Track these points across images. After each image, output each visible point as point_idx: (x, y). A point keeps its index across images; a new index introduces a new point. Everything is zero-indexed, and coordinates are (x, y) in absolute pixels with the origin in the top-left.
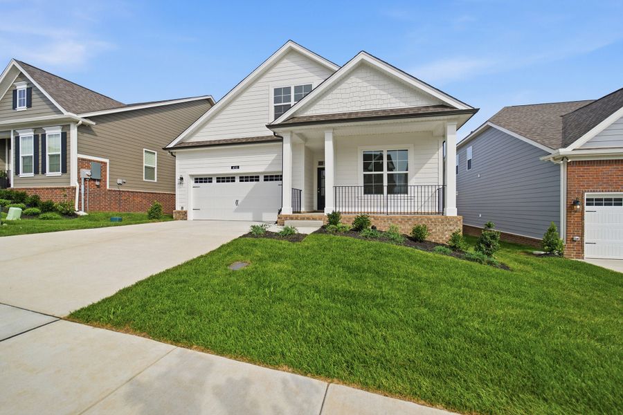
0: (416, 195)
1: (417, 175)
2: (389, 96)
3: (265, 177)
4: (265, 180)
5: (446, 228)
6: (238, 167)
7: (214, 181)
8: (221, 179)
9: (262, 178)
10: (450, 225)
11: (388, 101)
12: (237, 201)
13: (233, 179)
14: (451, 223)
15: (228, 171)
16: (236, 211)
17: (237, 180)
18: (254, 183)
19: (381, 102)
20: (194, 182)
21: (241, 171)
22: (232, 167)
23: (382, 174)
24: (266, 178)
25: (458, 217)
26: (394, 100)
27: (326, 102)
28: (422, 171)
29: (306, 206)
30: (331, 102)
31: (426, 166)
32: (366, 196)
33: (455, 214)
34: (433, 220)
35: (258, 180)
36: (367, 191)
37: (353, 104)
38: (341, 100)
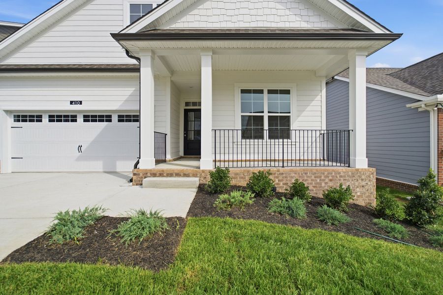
0: (298, 140)
1: (300, 119)
2: (288, 12)
3: (119, 116)
4: (119, 121)
5: (357, 184)
6: (81, 103)
7: (45, 119)
8: (55, 118)
9: (115, 118)
10: (362, 180)
11: (285, 18)
12: (80, 147)
13: (74, 119)
14: (363, 177)
15: (65, 107)
16: (78, 159)
17: (80, 119)
18: (105, 123)
19: (277, 19)
20: (13, 120)
21: (85, 107)
22: (71, 103)
23: (263, 116)
24: (121, 119)
25: (371, 169)
26: (293, 18)
27: (202, 12)
28: (304, 113)
29: (172, 154)
30: (209, 12)
31: (309, 108)
32: (244, 141)
33: (365, 166)
34: (342, 174)
35: (110, 121)
36: (246, 135)
37: (240, 18)
38: (223, 12)
